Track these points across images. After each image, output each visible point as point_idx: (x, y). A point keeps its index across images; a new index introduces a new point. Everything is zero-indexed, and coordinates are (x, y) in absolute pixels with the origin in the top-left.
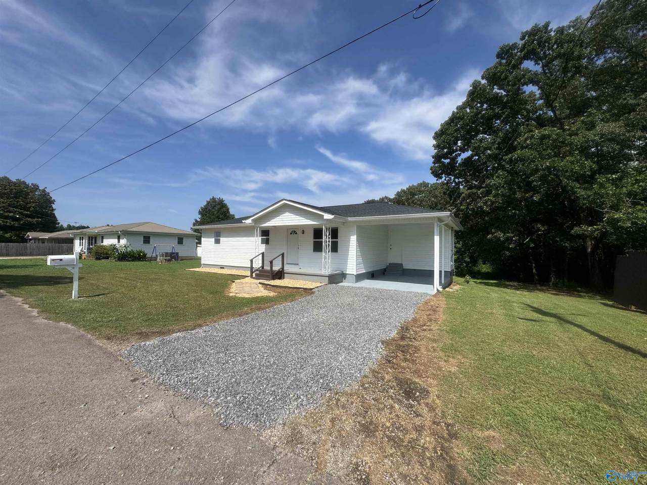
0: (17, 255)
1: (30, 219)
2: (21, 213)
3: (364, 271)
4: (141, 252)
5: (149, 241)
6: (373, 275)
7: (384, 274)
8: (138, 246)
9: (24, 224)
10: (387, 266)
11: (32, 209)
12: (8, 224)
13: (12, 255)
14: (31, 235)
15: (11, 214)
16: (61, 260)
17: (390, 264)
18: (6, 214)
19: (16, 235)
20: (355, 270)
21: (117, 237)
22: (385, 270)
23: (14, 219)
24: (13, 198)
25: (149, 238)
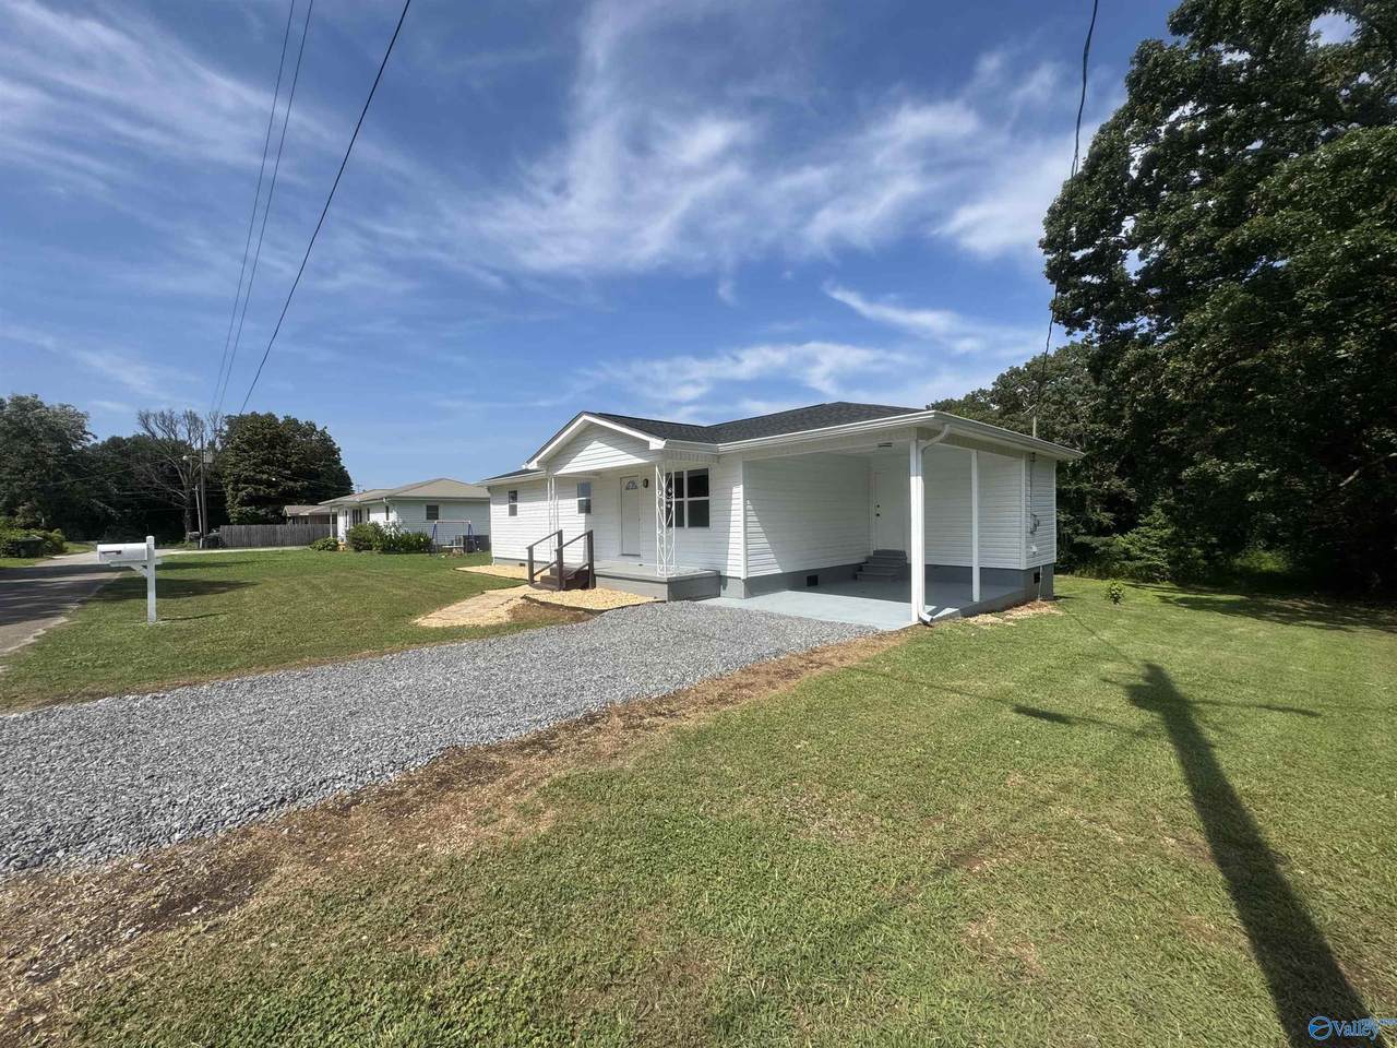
0: (263, 546)
1: (291, 484)
2: (278, 474)
3: (781, 572)
4: (421, 535)
5: (437, 515)
6: (811, 581)
7: (855, 577)
8: (418, 524)
9: (284, 493)
10: (870, 558)
11: (294, 465)
12: (262, 493)
13: (257, 546)
14: (289, 510)
15: (265, 476)
16: (119, 552)
17: (877, 553)
18: (258, 477)
19: (273, 513)
20: (742, 568)
21: (385, 509)
22: (859, 567)
23: (270, 484)
24: (267, 448)
25: (436, 508)
